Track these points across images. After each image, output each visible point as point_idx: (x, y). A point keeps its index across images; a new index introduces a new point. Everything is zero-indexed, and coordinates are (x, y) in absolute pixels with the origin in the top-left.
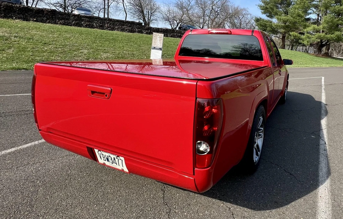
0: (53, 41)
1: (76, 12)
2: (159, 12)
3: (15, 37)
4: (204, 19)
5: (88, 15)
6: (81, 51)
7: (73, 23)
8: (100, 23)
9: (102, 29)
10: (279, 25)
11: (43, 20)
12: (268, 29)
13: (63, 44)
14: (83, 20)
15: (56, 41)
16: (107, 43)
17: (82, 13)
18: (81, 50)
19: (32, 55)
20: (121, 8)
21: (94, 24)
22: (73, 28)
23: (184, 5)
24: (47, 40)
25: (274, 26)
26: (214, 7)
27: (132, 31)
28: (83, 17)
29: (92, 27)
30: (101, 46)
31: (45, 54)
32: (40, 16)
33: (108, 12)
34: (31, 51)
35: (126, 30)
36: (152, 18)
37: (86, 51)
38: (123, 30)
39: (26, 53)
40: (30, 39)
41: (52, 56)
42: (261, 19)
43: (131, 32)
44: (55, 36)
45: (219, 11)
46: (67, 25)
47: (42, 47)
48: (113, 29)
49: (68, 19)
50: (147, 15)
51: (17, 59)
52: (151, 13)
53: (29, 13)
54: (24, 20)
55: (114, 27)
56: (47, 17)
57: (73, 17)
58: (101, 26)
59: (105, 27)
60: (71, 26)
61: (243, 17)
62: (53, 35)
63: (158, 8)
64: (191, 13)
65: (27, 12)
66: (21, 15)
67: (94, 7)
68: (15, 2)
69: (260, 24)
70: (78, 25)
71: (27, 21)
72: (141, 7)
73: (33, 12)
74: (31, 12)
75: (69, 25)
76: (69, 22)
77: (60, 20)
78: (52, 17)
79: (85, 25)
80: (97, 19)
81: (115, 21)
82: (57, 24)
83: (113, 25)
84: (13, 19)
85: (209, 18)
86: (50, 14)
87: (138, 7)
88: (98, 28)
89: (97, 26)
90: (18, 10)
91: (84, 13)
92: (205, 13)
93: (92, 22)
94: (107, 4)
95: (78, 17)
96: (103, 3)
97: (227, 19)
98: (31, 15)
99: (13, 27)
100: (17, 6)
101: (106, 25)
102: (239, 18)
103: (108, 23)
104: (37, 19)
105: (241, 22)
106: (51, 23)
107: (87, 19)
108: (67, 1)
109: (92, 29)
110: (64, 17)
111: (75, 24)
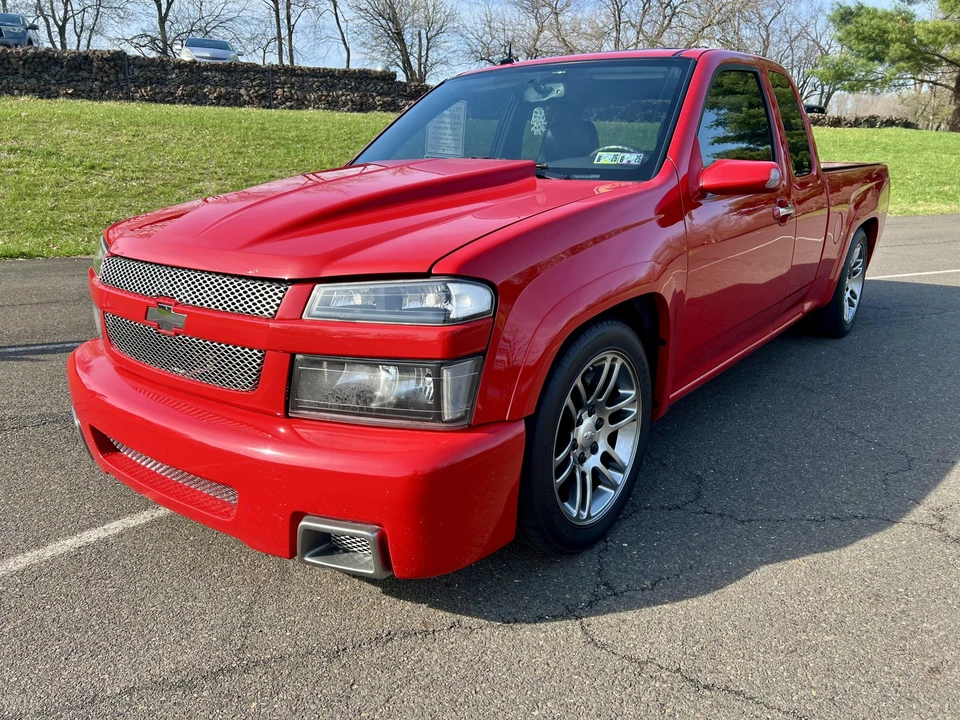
0: (115, 158)
1: (186, 55)
2: (456, 30)
3: (11, 151)
4: (618, 40)
5: (220, 62)
6: (196, 186)
7: (179, 92)
8: (261, 86)
9: (269, 107)
10: (948, 28)
11: (91, 90)
12: (895, 49)
13: (144, 165)
14: (205, 81)
15: (123, 156)
16: (281, 151)
17: (202, 55)
18: (199, 181)
19: (52, 209)
20: (329, 33)
21: (242, 91)
22: (180, 108)
24: (96, 156)
25: (921, 34)
27: (363, 107)
28: (207, 68)
29: (235, 101)
30: (260, 165)
31: (90, 201)
32: (84, 79)
33: (291, 50)
34: (53, 196)
35: (345, 104)
36: (433, 55)
37: (214, 184)
38: (333, 105)
39: (38, 202)
40: (50, 154)
41: (112, 209)
42: (861, 7)
43: (359, 111)
44: (123, 139)
46: (163, 101)
47: (83, 179)
48: (301, 104)
49: (162, 82)
50: (416, 49)
51: (12, 222)
52: (428, 40)
53: (53, 72)
54: (41, 98)
55: (305, 97)
56: (102, 81)
57: (176, 71)
58: (263, 97)
59: (275, 99)
60: (174, 103)
61: (779, 13)
62: (117, 136)
63: (450, 17)
64: (568, 20)
65: (46, 69)
66: (33, 81)
67: (248, 36)
68: (15, 41)
69: (858, 33)
70: (193, 100)
71: (49, 97)
72: (394, 19)
73: (62, 67)
74: (58, 68)
75: (168, 102)
76: (165, 90)
77: (139, 87)
78: (117, 80)
79: (215, 98)
80: (247, 72)
81: (307, 75)
82: (133, 100)
83: (301, 88)
84: (13, 95)
85: (638, 33)
86: (111, 68)
87: (383, 22)
88: (253, 103)
89: (251, 98)
90: (24, 64)
91: (208, 55)
92: (624, 18)
93: (234, 86)
94: (286, 21)
95: (191, 71)
96: (274, 20)
97: (709, 29)
98: (57, 77)
99: (6, 120)
100: (18, 53)
101: (279, 91)
102: (761, 18)
103: (283, 84)
104: (75, 90)
105: (768, 36)
106: (116, 99)
107: (218, 76)
108: (168, 24)
109: (238, 109)
110: (149, 74)
111: (183, 95)
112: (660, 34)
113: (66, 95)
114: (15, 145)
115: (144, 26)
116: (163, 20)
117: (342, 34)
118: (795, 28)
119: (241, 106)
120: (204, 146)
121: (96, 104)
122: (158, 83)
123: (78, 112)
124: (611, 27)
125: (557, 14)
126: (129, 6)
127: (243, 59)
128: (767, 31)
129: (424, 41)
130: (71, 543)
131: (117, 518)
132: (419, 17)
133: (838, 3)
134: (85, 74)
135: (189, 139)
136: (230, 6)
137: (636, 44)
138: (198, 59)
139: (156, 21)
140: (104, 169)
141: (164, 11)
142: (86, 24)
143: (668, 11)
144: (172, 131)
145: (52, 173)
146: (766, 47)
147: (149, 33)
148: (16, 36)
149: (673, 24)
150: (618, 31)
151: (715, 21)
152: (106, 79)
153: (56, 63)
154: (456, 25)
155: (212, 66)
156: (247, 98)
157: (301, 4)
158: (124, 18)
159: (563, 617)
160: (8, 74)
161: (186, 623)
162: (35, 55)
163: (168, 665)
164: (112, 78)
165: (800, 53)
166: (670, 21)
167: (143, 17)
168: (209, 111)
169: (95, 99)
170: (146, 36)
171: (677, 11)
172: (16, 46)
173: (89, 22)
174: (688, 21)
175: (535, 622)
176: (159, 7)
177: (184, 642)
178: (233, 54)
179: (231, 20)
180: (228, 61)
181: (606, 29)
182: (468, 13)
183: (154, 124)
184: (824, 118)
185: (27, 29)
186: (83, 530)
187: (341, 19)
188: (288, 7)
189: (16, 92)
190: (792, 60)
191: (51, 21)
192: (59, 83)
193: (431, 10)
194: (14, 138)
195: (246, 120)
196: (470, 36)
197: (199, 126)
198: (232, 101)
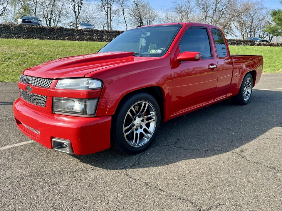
1: (80, 28)
5: (88, 29)
7: (77, 38)
8: (99, 36)
9: (101, 41)
11: (54, 37)
14: (84, 34)
15: (59, 55)
20: (122, 21)
21: (94, 37)
22: (77, 42)
23: (183, 9)
26: (218, 6)
28: (85, 31)
29: (92, 40)
32: (52, 34)
33: (111, 26)
40: (40, 54)
45: (224, 10)
46: (73, 40)
49: (73, 35)
52: (150, 22)
53: (44, 32)
54: (41, 39)
55: (111, 39)
56: (57, 35)
57: (77, 32)
58: (100, 39)
59: (103, 39)
60: (76, 40)
61: (256, 13)
62: (59, 49)
63: (156, 16)
64: (191, 16)
65: (42, 32)
66: (39, 35)
67: (99, 22)
68: (35, 24)
69: (278, 18)
70: (81, 40)
71: (43, 39)
72: (140, 17)
73: (47, 31)
74: (45, 31)
75: (74, 40)
76: (73, 37)
77: (67, 36)
78: (61, 34)
79: (87, 39)
80: (96, 32)
81: (112, 32)
82: (65, 40)
83: (110, 36)
84: (33, 39)
85: (212, 19)
86: (59, 31)
87: (137, 18)
88: (97, 40)
89: (96, 39)
90: (36, 30)
91: (85, 27)
92: (208, 15)
93: (92, 36)
94: (110, 18)
95: (81, 32)
96: (107, 18)
97: (234, 18)
98: (45, 34)
99: (30, 45)
100: (35, 27)
101: (104, 37)
102: (250, 14)
103: (105, 35)
104: (50, 37)
105: (252, 19)
106: (60, 40)
107: (88, 33)
108: (78, 19)
109: (92, 42)
110: (69, 33)
111: (78, 38)
112: (219, 19)
113: (47, 39)
114: (32, 52)
115: (72, 20)
116: (77, 18)
117: (125, 21)
118: (261, 17)
119: (94, 41)
120: (81, 52)
121: (55, 41)
122: (72, 35)
123: (49, 43)
124: (204, 18)
125: (188, 14)
126: (68, 15)
127: (95, 29)
128: (252, 18)
129: (149, 23)
130: (10, 146)
131: (23, 141)
132: (147, 16)
133: (272, 10)
134: (53, 33)
135: (78, 50)
136: (95, 14)
137: (211, 23)
138: (82, 29)
139: (75, 19)
140: (54, 58)
141: (77, 16)
142: (56, 20)
143: (221, 13)
144: (73, 48)
145: (40, 59)
146: (252, 23)
147: (73, 22)
148: (35, 23)
149: (223, 17)
150: (206, 19)
151: (235, 16)
152: (58, 34)
153: (45, 30)
154: (158, 18)
155: (86, 30)
156: (95, 39)
157: (114, 13)
158: (66, 18)
159: (122, 169)
160: (32, 33)
161: (28, 165)
162: (40, 28)
163: (20, 173)
164: (60, 34)
165: (262, 24)
166: (222, 16)
167: (71, 18)
168: (84, 42)
169: (55, 40)
170: (72, 23)
171: (224, 13)
172: (35, 25)
173: (57, 19)
174: (227, 16)
175: (115, 169)
176: (76, 15)
177: (26, 169)
178: (92, 27)
179: (95, 18)
180: (91, 29)
181: (202, 19)
182: (161, 15)
183: (69, 46)
184: (267, 44)
185: (38, 21)
186: (14, 144)
187: (125, 17)
188: (111, 14)
189: (34, 38)
190: (260, 27)
191: (47, 19)
192: (46, 35)
193: (151, 14)
194: (32, 50)
195: (94, 45)
196: (162, 21)
197: (81, 46)
198: (91, 40)
